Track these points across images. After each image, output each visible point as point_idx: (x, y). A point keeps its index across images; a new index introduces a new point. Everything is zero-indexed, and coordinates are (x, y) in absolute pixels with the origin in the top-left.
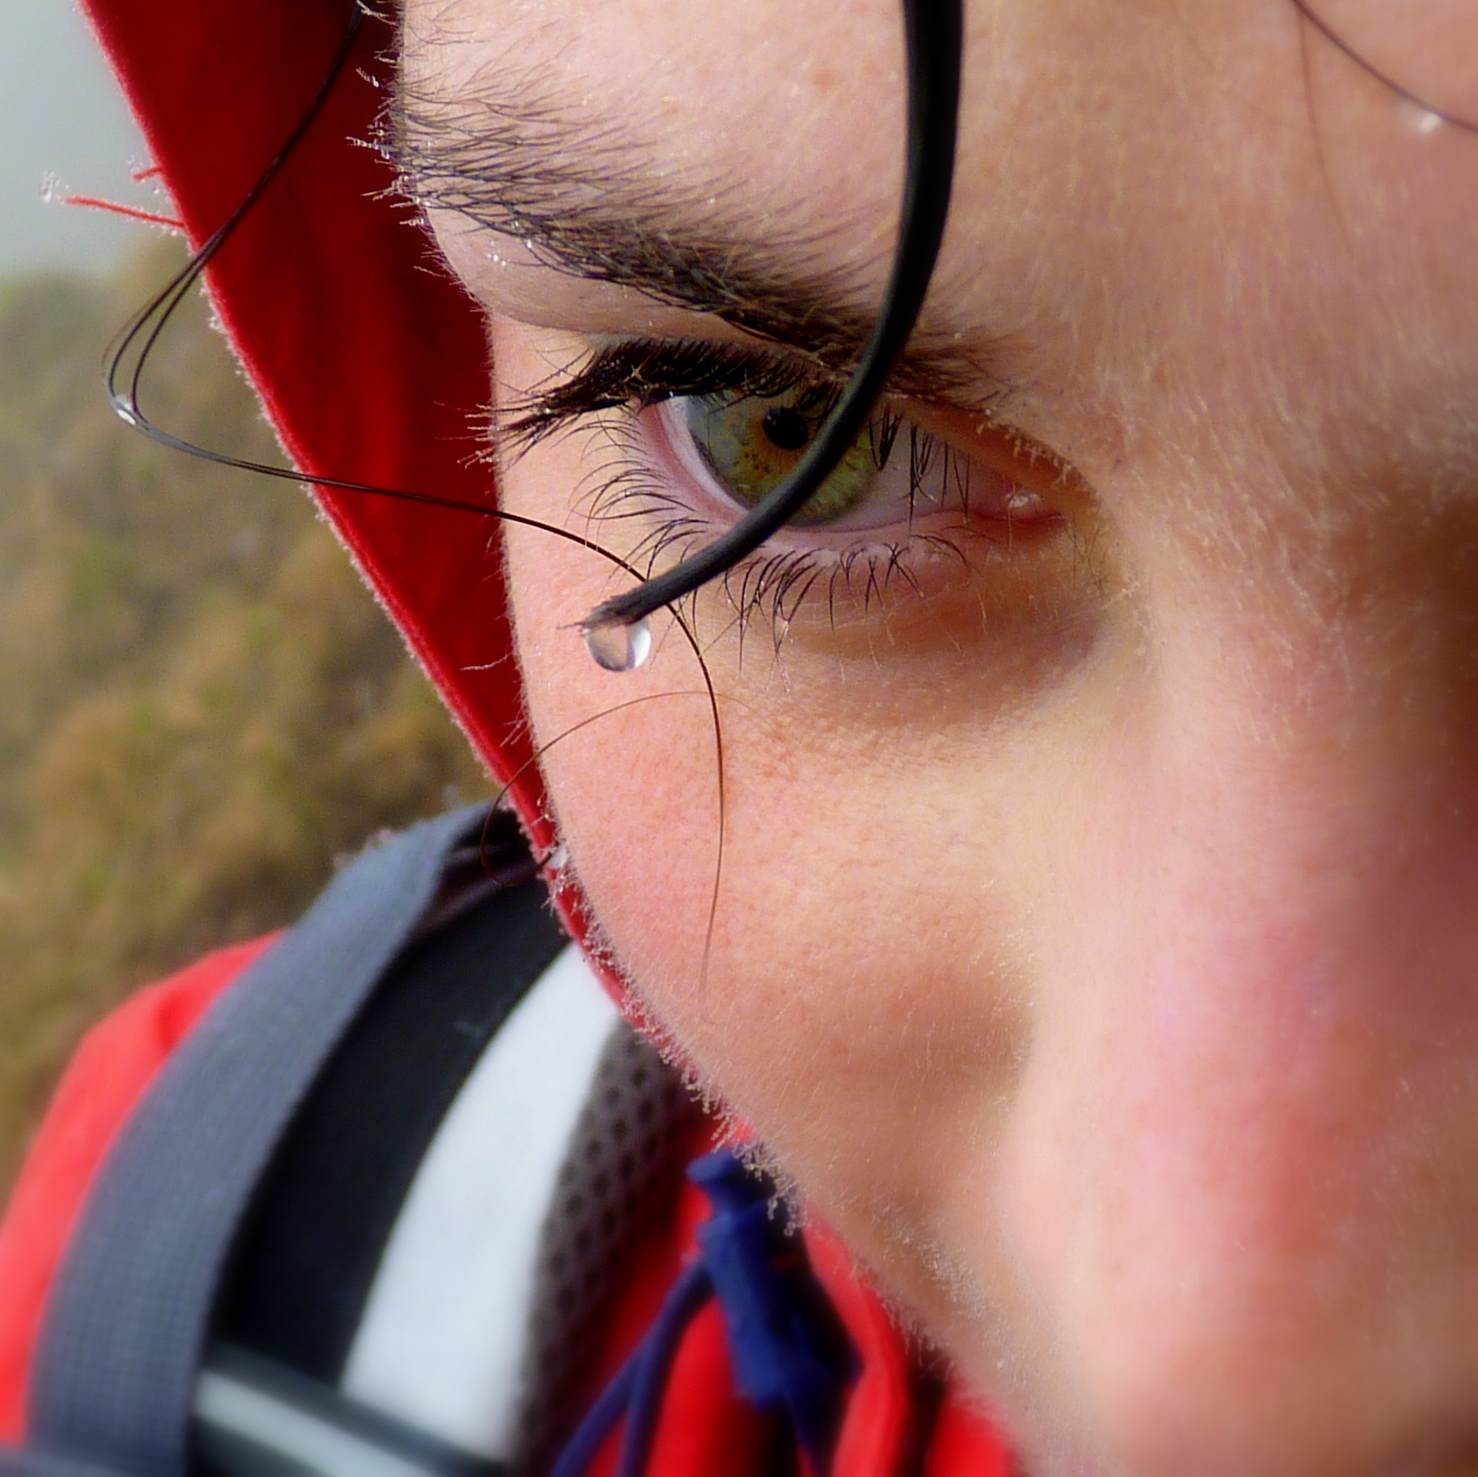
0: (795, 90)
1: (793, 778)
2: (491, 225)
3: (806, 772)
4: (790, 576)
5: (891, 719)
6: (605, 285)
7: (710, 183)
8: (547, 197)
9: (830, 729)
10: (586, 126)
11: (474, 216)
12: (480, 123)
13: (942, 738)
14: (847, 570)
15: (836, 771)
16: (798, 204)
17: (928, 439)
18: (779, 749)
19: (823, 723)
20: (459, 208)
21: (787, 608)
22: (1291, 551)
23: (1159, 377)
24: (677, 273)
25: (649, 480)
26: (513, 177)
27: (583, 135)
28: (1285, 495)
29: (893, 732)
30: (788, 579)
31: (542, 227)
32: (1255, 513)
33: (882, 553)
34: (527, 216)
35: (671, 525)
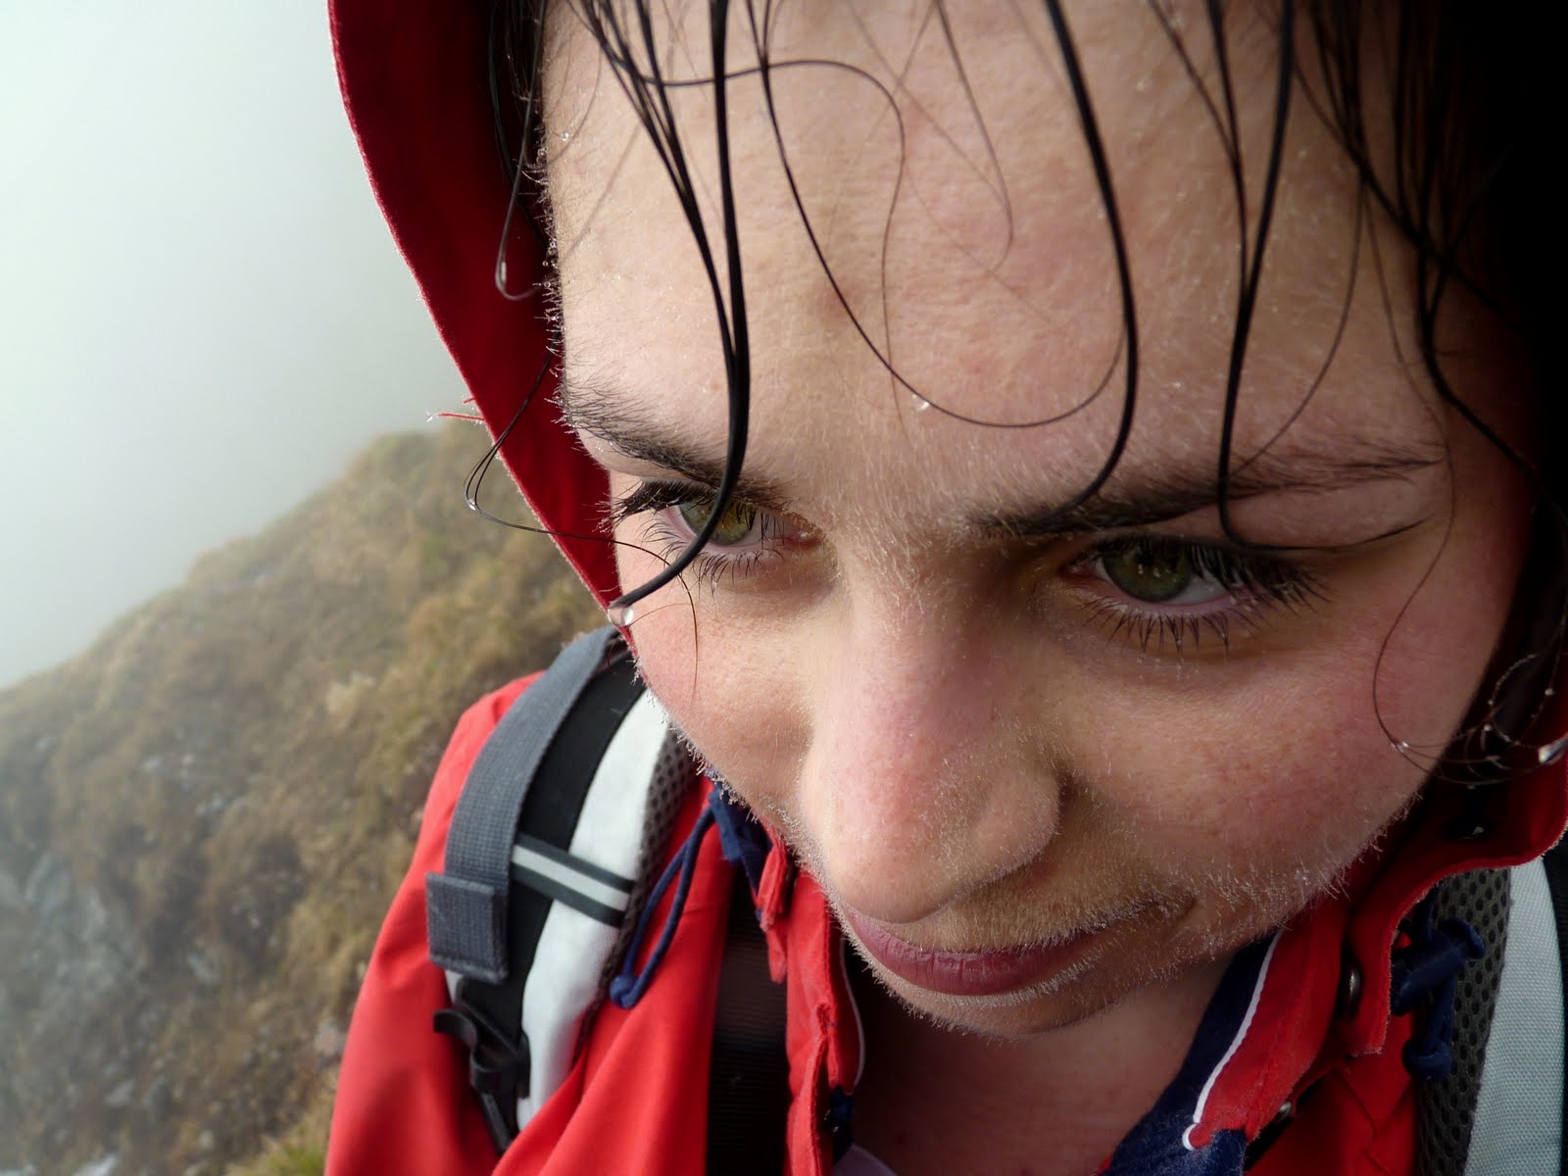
0: (704, 391)
1: (723, 636)
2: (597, 436)
3: (728, 634)
4: (717, 564)
5: (758, 615)
6: (639, 460)
7: (675, 424)
8: (616, 426)
9: (736, 618)
10: (629, 401)
11: (591, 432)
12: (593, 397)
13: (777, 622)
14: (739, 562)
15: (739, 634)
16: (708, 433)
17: (767, 516)
18: (717, 625)
19: (733, 616)
20: (586, 428)
21: (717, 575)
22: (897, 561)
23: (844, 498)
24: (665, 457)
25: (664, 527)
26: (603, 418)
27: (629, 404)
28: (894, 541)
29: (760, 619)
30: (717, 565)
31: (615, 437)
32: (883, 549)
33: (753, 556)
34: (610, 433)
35: (672, 545)
